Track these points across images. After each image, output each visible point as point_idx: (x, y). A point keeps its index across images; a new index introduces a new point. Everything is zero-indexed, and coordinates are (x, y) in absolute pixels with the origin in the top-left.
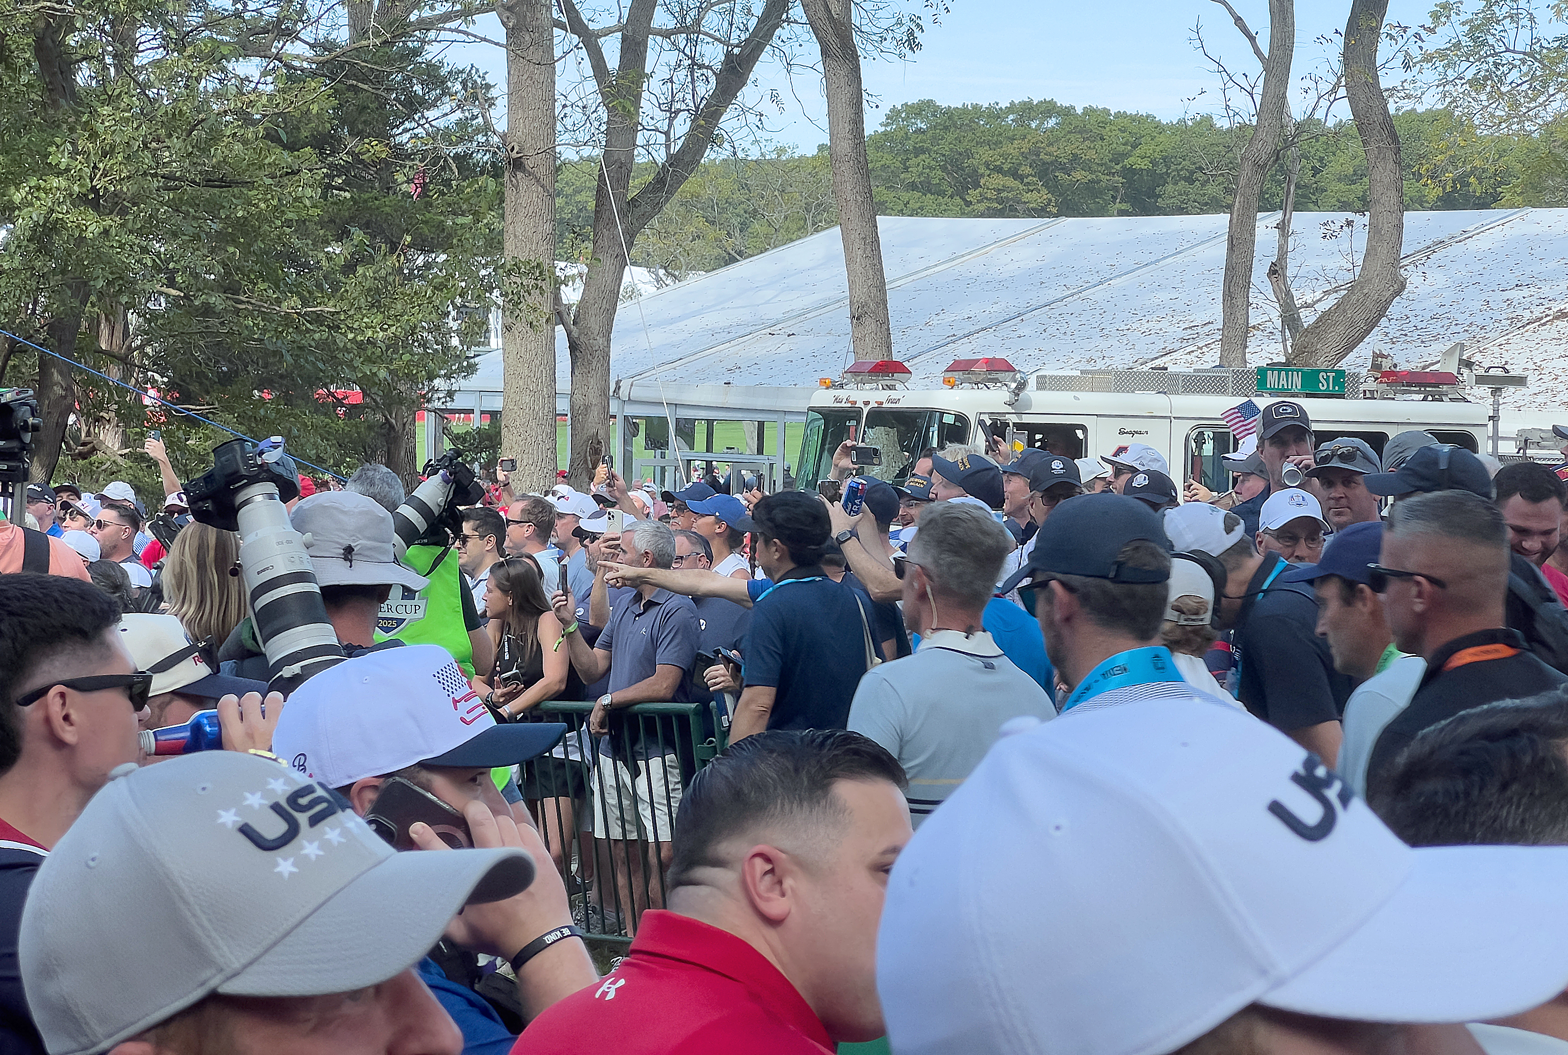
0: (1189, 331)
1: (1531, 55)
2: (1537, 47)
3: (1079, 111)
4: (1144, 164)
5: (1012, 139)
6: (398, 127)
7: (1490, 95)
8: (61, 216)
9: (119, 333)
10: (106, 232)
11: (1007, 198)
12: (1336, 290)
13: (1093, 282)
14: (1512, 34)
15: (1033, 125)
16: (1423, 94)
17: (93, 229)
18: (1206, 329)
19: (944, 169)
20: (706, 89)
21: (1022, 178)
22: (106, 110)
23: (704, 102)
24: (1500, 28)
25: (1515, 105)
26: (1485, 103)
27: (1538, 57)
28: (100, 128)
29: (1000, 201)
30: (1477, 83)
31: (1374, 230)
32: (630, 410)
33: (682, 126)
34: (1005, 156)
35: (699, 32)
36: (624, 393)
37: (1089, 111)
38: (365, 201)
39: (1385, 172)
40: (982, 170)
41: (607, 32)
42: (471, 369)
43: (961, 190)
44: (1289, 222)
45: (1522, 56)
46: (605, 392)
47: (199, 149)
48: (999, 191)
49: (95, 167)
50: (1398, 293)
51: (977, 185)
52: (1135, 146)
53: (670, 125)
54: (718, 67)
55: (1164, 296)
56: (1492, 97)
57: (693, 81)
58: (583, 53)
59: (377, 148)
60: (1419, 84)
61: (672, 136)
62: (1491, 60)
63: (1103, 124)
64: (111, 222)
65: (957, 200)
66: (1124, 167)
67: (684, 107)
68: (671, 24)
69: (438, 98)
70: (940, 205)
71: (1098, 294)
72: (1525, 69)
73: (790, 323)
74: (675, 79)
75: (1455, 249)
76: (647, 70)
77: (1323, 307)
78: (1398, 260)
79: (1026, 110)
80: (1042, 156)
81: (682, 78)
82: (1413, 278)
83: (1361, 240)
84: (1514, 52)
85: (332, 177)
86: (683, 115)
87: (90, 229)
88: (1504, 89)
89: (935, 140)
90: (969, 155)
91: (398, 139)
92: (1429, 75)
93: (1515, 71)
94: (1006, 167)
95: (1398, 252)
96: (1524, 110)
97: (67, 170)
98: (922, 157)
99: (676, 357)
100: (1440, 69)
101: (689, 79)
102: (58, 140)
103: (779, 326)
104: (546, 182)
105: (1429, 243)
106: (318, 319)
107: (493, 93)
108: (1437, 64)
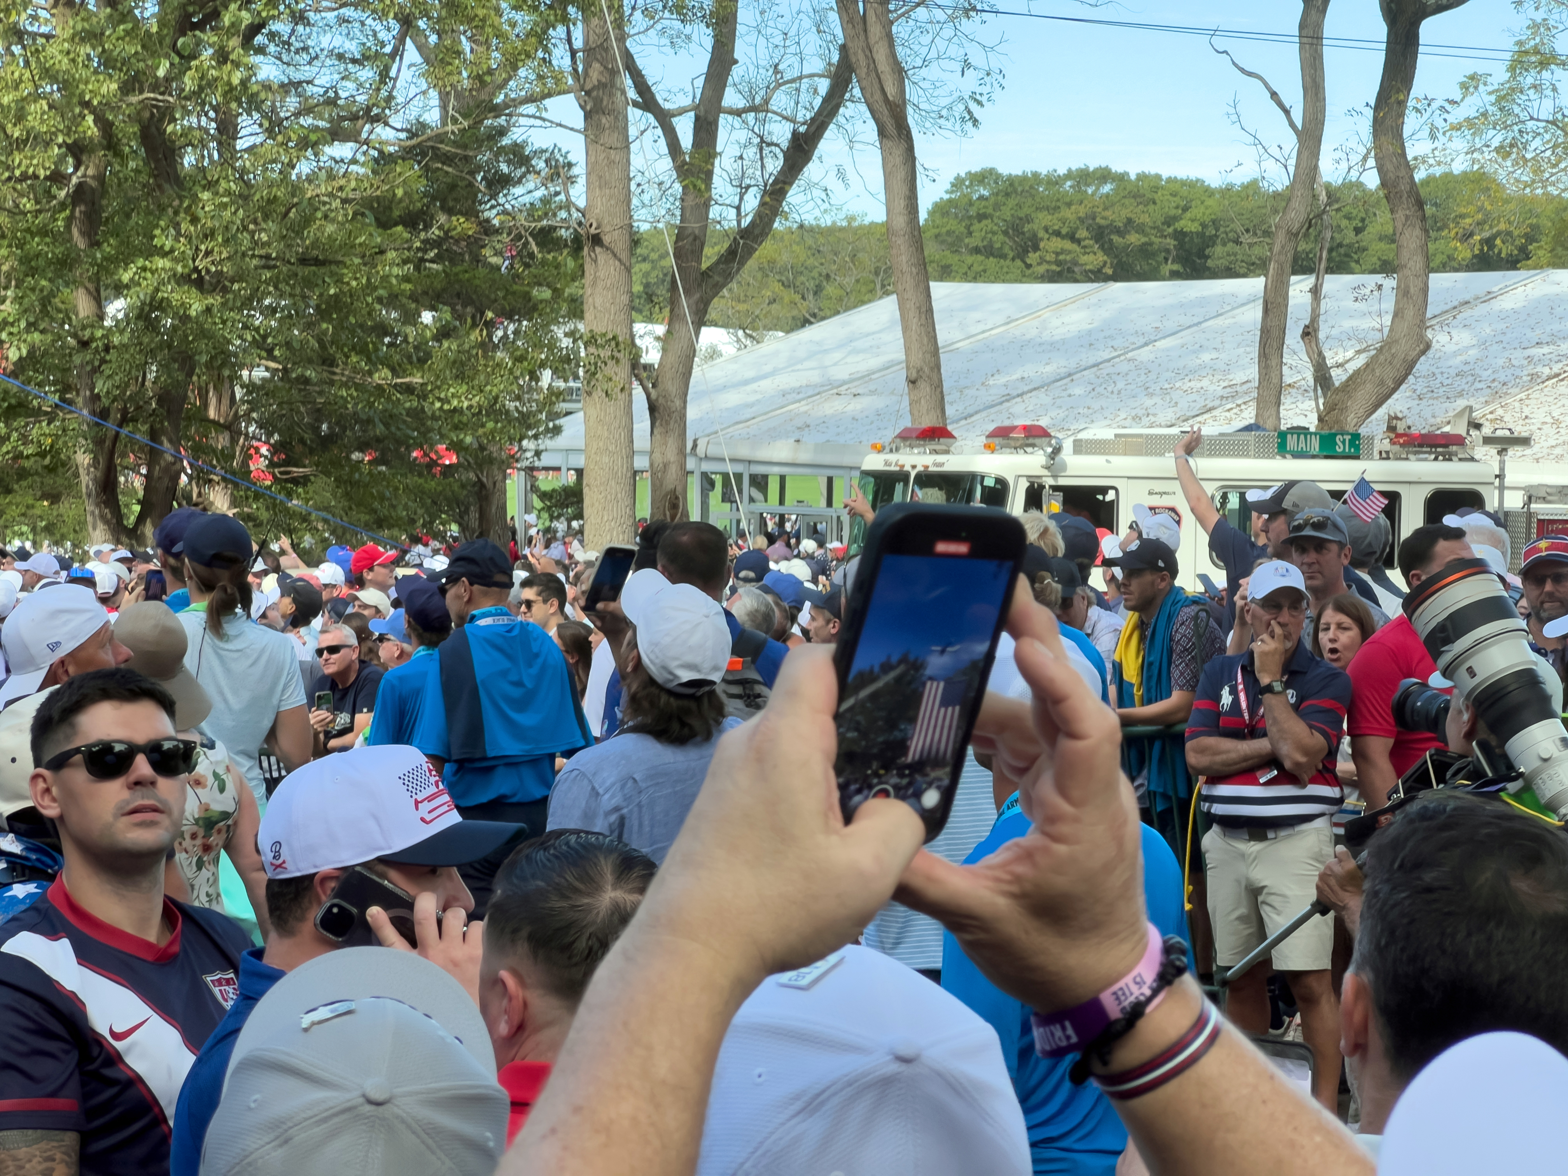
0: (1229, 390)
1: (1554, 123)
2: (1560, 117)
3: (1133, 177)
4: (1194, 227)
5: (1069, 205)
6: (486, 203)
7: (1515, 163)
8: (166, 295)
9: (226, 401)
10: (208, 310)
11: (1065, 260)
12: (1364, 350)
13: (1138, 344)
14: (1536, 104)
15: (1090, 191)
16: (1452, 160)
17: (196, 308)
18: (1245, 387)
19: (1005, 233)
20: (774, 165)
21: (1078, 241)
22: (205, 196)
23: (773, 178)
24: (1524, 97)
25: (1538, 171)
26: (1510, 169)
27: (1560, 125)
28: (201, 213)
29: (1058, 263)
30: (1503, 151)
31: (1403, 293)
32: (706, 467)
33: (752, 202)
34: (1064, 221)
35: (767, 111)
36: (701, 450)
37: (1141, 177)
38: (457, 274)
39: (1412, 238)
40: (1041, 234)
41: (682, 111)
42: (557, 431)
43: (1022, 254)
44: (1321, 285)
45: (1544, 124)
46: (682, 452)
47: (293, 231)
48: (1057, 254)
49: (197, 249)
50: (1423, 352)
51: (1036, 248)
52: (1185, 209)
53: (741, 199)
54: (785, 145)
55: (1206, 357)
56: (1517, 164)
57: (762, 158)
58: (659, 131)
59: (465, 225)
60: (1448, 152)
61: (742, 209)
62: (1516, 128)
63: (1156, 189)
64: (214, 300)
65: (1018, 263)
66: (1175, 230)
67: (753, 182)
68: (741, 103)
69: (524, 176)
70: (1002, 267)
71: (1144, 354)
72: (1547, 137)
73: (855, 384)
74: (745, 156)
75: (1481, 310)
76: (719, 149)
77: (1352, 367)
78: (1423, 321)
79: (1083, 177)
80: (1098, 220)
81: (751, 155)
82: (1439, 338)
83: (1389, 304)
84: (1538, 120)
85: (425, 251)
86: (753, 191)
87: (194, 307)
88: (1529, 156)
89: (997, 207)
90: (1028, 219)
91: (487, 214)
92: (1459, 144)
93: (1538, 139)
94: (1064, 231)
95: (1424, 313)
96: (1547, 175)
97: (172, 251)
98: (984, 222)
99: (748, 416)
100: (1469, 137)
101: (758, 156)
102: (162, 223)
103: (846, 387)
104: (624, 256)
105: (1456, 303)
106: (408, 389)
107: (575, 171)
108: (1466, 132)
